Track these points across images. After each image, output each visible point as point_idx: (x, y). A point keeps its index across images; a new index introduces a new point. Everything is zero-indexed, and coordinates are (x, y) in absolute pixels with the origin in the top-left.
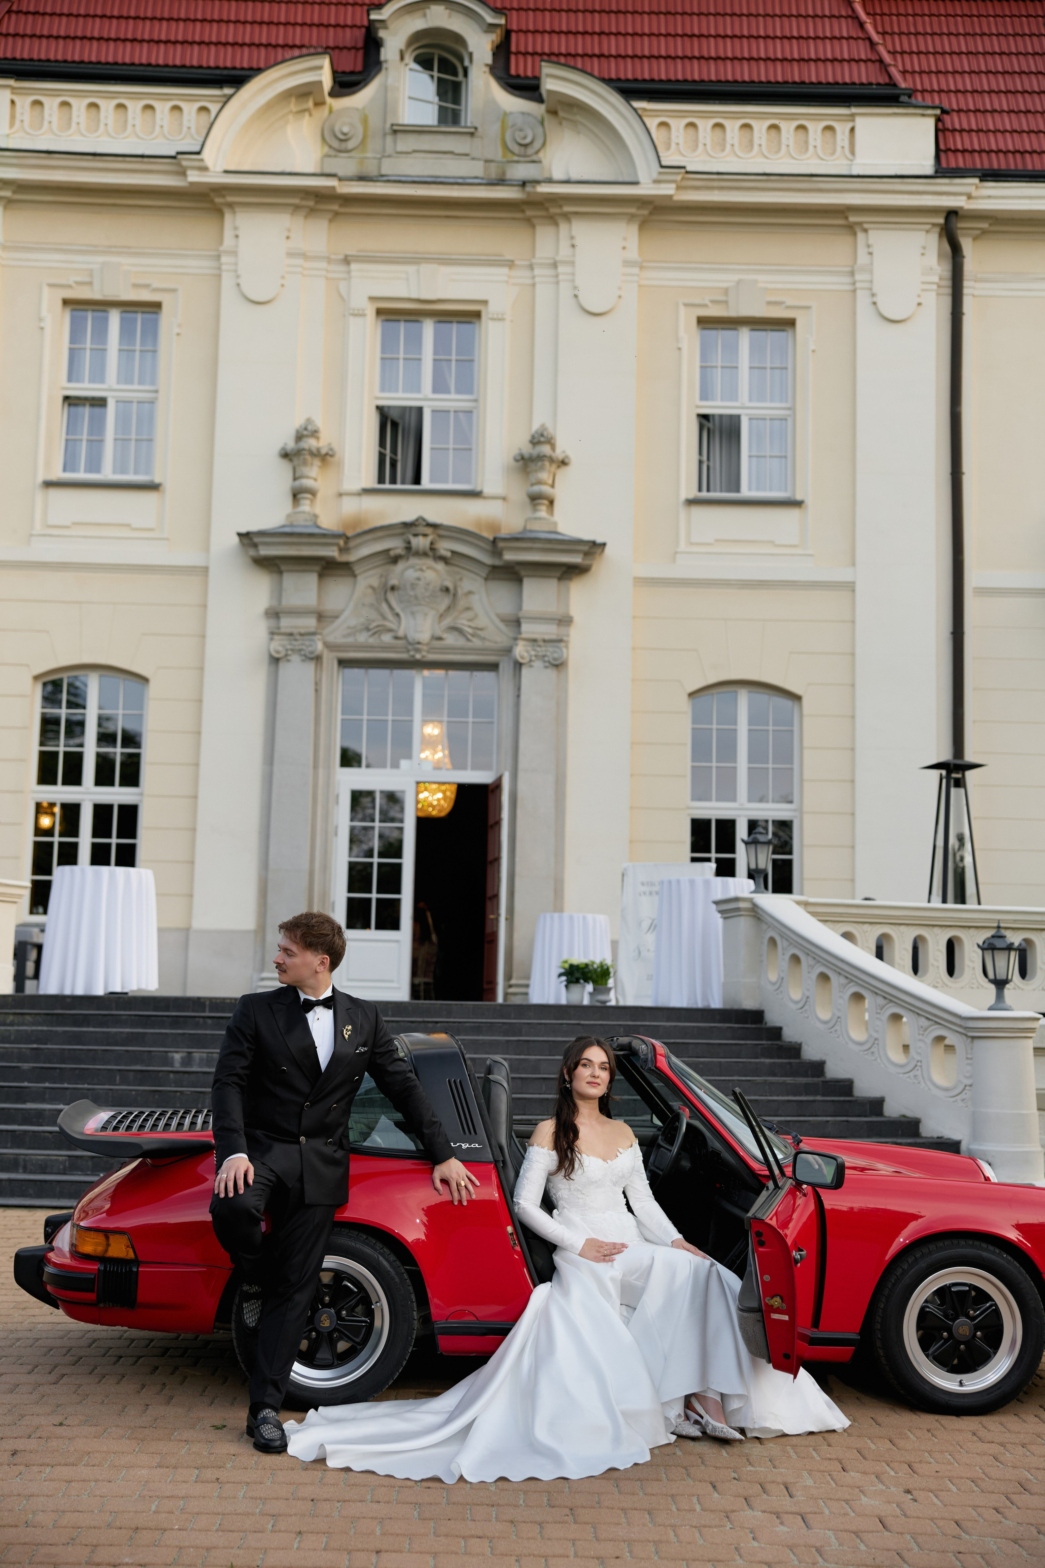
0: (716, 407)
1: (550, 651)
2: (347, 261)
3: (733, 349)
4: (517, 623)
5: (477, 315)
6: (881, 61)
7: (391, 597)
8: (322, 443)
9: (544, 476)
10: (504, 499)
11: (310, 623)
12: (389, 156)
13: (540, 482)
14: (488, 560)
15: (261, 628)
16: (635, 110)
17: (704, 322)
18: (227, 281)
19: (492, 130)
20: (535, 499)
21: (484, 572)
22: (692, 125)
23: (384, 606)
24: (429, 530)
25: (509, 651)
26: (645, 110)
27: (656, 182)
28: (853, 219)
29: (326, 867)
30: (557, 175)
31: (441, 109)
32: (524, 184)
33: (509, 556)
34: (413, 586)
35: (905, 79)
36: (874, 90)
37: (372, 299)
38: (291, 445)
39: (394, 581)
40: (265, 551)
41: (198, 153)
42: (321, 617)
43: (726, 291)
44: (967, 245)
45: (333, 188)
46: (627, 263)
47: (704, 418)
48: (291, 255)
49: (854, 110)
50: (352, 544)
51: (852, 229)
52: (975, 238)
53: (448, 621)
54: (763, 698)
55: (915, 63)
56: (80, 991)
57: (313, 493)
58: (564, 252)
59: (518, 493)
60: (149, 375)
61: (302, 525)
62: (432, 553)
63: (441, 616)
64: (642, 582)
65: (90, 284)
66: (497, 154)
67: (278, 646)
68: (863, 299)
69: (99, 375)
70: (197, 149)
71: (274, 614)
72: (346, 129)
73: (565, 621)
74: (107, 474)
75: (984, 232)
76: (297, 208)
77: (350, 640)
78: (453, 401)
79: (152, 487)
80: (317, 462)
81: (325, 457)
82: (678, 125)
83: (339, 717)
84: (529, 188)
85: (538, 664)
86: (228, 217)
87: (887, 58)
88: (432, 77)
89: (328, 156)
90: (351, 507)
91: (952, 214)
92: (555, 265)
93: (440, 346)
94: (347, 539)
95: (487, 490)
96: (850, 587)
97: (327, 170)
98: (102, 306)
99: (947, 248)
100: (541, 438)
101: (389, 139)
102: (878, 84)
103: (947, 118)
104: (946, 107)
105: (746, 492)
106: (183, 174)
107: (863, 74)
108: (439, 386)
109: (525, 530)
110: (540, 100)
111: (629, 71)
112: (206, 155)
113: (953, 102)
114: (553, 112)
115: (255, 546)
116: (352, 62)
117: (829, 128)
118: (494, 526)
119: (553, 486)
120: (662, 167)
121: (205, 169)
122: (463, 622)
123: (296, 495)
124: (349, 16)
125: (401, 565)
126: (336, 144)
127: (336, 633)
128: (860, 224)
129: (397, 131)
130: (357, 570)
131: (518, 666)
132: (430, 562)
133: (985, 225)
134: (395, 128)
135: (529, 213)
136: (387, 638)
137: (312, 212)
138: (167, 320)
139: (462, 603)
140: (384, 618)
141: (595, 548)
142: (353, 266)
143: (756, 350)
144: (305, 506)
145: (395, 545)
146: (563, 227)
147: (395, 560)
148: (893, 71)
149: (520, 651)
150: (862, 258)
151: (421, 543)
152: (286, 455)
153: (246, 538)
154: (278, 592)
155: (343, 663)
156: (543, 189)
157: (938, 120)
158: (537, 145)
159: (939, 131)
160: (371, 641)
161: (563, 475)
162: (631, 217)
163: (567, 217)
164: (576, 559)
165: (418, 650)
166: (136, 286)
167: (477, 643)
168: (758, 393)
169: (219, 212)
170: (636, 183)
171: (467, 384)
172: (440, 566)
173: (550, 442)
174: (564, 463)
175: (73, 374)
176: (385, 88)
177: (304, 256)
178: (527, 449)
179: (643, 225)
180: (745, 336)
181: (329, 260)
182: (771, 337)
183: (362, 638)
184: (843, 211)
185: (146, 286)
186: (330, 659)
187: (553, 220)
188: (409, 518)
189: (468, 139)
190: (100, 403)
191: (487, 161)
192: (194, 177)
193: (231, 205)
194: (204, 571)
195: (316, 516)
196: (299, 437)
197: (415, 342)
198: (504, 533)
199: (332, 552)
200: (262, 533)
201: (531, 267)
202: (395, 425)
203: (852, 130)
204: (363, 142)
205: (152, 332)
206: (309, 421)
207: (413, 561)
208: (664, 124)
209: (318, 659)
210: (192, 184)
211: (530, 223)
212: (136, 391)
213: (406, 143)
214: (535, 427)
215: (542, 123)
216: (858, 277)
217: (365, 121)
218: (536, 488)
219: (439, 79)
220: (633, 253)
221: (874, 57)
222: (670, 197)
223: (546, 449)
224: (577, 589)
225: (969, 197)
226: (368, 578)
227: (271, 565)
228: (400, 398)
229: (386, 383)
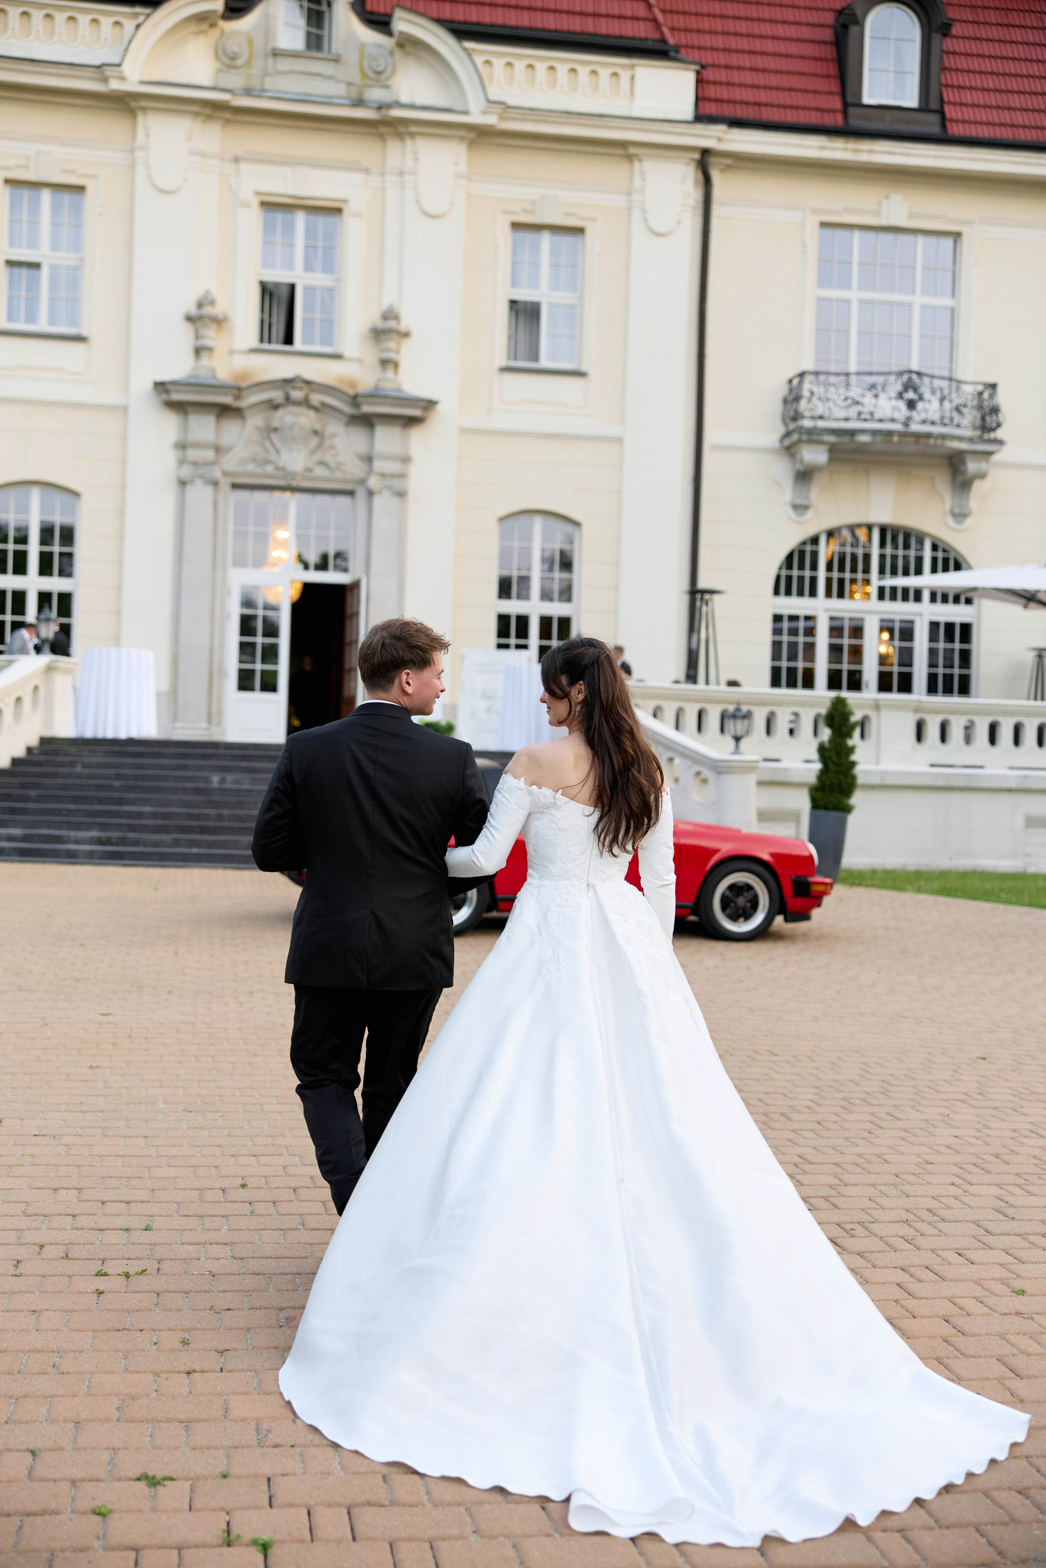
0: (524, 295)
1: (396, 483)
2: (236, 160)
3: (536, 249)
4: (369, 459)
5: (338, 211)
6: (655, 20)
7: (274, 437)
8: (217, 311)
9: (392, 344)
10: (360, 361)
11: (210, 454)
12: (271, 75)
13: (389, 350)
14: (348, 410)
15: (170, 457)
16: (465, 49)
17: (516, 226)
18: (140, 171)
19: (352, 58)
20: (385, 363)
21: (345, 419)
22: (509, 64)
23: (268, 445)
24: (303, 385)
25: (363, 482)
26: (473, 50)
27: (484, 113)
28: (632, 150)
29: (222, 645)
30: (405, 99)
31: (309, 34)
32: (380, 107)
33: (366, 409)
34: (291, 428)
35: (673, 36)
36: (650, 45)
37: (258, 193)
38: (193, 311)
39: (275, 423)
40: (176, 397)
41: (119, 65)
42: (218, 449)
43: (533, 202)
44: (716, 176)
45: (227, 102)
46: (458, 176)
47: (513, 303)
48: (192, 153)
49: (635, 61)
50: (244, 393)
51: (630, 158)
52: (722, 171)
53: (317, 457)
54: (552, 522)
55: (680, 21)
56: (110, 735)
57: (210, 350)
58: (409, 164)
59: (371, 355)
60: (76, 245)
61: (204, 376)
62: (305, 403)
63: (312, 453)
64: (465, 431)
65: (26, 167)
66: (356, 77)
67: (186, 472)
68: (636, 215)
69: (33, 243)
70: (116, 61)
71: (182, 446)
72: (235, 49)
73: (406, 460)
74: (43, 325)
75: (729, 167)
76: (196, 114)
77: (241, 469)
78: (319, 279)
79: (80, 339)
80: (214, 326)
81: (219, 322)
82: (499, 63)
83: (231, 528)
84: (384, 112)
85: (386, 493)
86: (141, 118)
87: (660, 17)
88: (301, 6)
89: (219, 71)
90: (241, 363)
91: (706, 153)
92: (401, 174)
93: (310, 233)
94: (239, 389)
95: (348, 353)
96: (619, 441)
97: (221, 85)
98: (36, 186)
99: (701, 177)
100: (390, 315)
101: (270, 60)
102: (654, 40)
103: (704, 72)
104: (704, 62)
105: (544, 362)
106: (105, 80)
107: (641, 31)
108: (309, 267)
109: (377, 388)
110: (389, 33)
111: (460, 13)
112: (126, 68)
113: (708, 57)
114: (400, 45)
115: (167, 392)
117: (615, 74)
118: (352, 384)
119: (398, 352)
120: (489, 101)
121: (123, 79)
122: (328, 457)
123: (198, 351)
125: (280, 412)
126: (226, 61)
127: (230, 462)
128: (636, 155)
129: (277, 54)
130: (247, 413)
131: (371, 494)
132: (302, 410)
133: (729, 161)
134: (276, 52)
135: (383, 130)
136: (269, 469)
137: (208, 118)
138: (90, 201)
139: (328, 443)
140: (267, 451)
141: (430, 405)
142: (243, 166)
143: (555, 251)
144: (205, 361)
145: (277, 395)
146: (409, 142)
147: (276, 407)
148: (665, 30)
149: (373, 482)
150: (637, 182)
151: (297, 395)
152: (190, 319)
153: (161, 387)
154: (185, 428)
155: (235, 486)
156: (396, 113)
157: (698, 73)
158: (388, 72)
159: (700, 82)
160: (259, 470)
161: (406, 345)
162: (462, 139)
163: (412, 135)
164: (416, 412)
165: (294, 479)
166: (65, 171)
167: (339, 474)
168: (555, 285)
169: (132, 113)
170: (466, 113)
171: (329, 267)
172: (311, 414)
173: (397, 318)
174: (406, 335)
175: (13, 241)
176: (267, 17)
177: (203, 155)
178: (380, 324)
179: (471, 144)
180: (546, 238)
181: (222, 159)
182: (566, 240)
183: (251, 467)
184: (623, 144)
185: (73, 172)
186: (225, 483)
187: (400, 136)
188: (288, 374)
189: (332, 64)
190: (36, 266)
191: (349, 84)
192: (115, 85)
193: (143, 109)
194: (125, 409)
195: (213, 371)
196: (200, 305)
197: (289, 230)
198: (361, 389)
199: (227, 400)
200: (174, 383)
201: (383, 174)
202: (271, 294)
203: (633, 77)
204: (249, 62)
205: (77, 211)
206: (208, 292)
207: (291, 409)
208: (488, 62)
209: (215, 484)
210: (114, 91)
211: (382, 137)
212: (65, 258)
213: (284, 64)
214: (385, 305)
215: (392, 53)
216: (635, 197)
217: (250, 43)
218: (387, 355)
219: (309, 9)
220: (463, 168)
221: (649, 16)
222: (492, 126)
223: (392, 324)
224: (416, 434)
225: (720, 139)
226: (255, 421)
227: (179, 407)
228: (278, 276)
229: (267, 262)
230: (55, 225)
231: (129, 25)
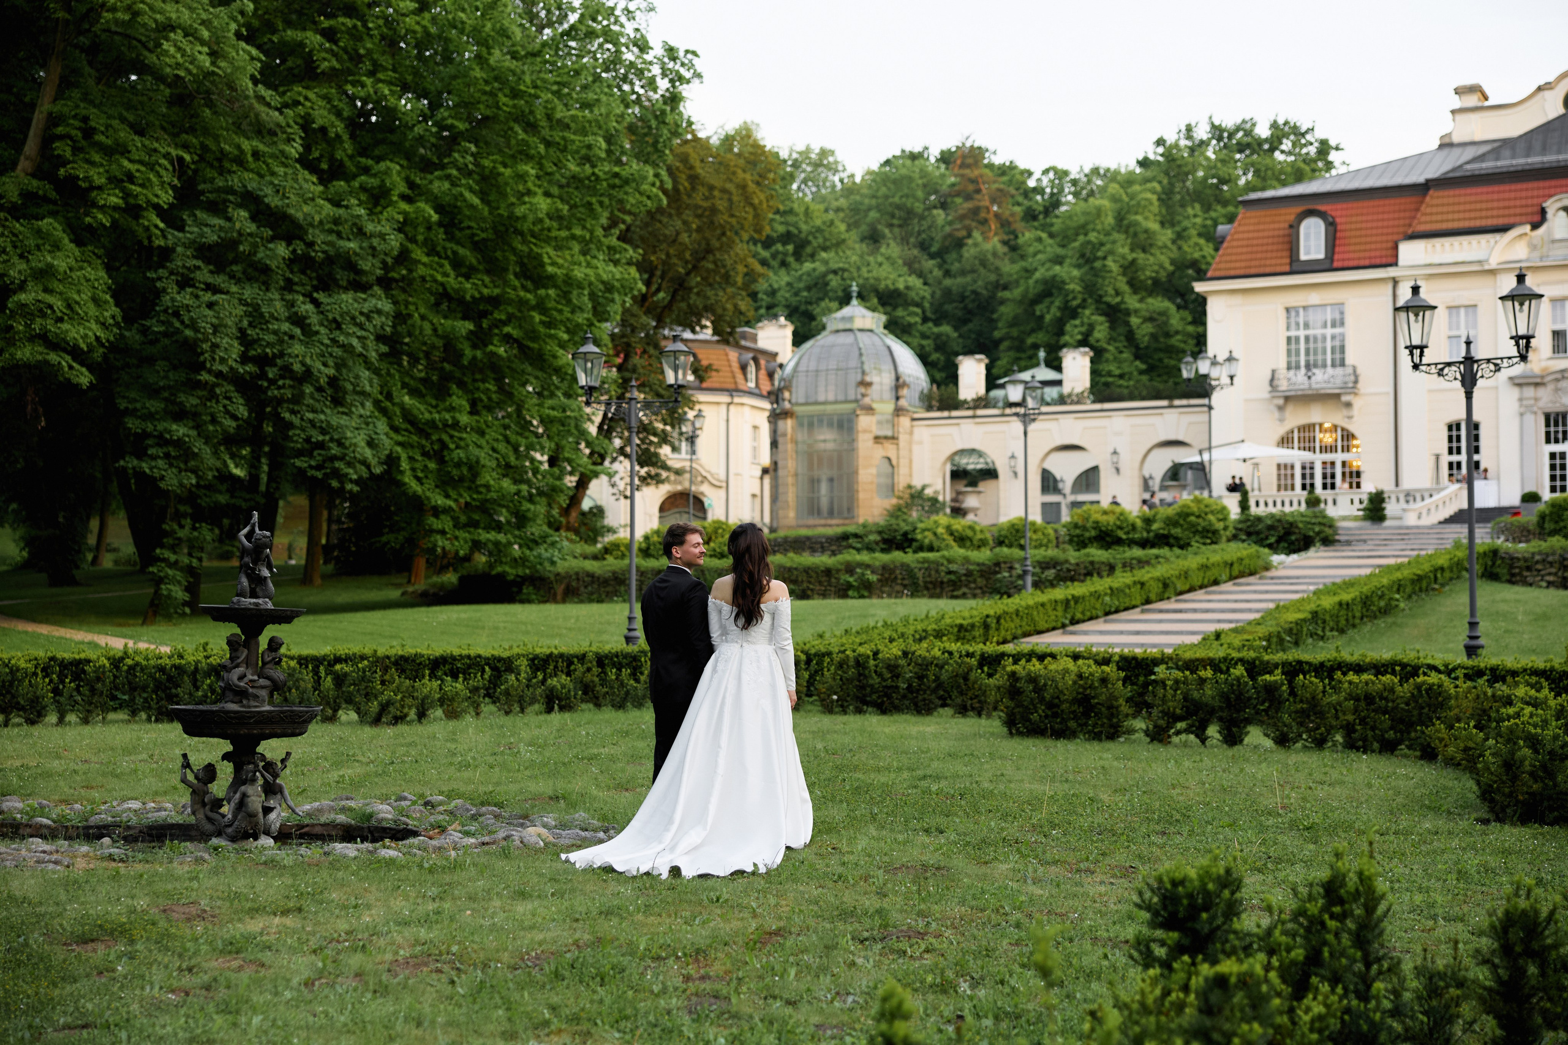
2: (1538, 285)
7: (1558, 392)
11: (1532, 402)
12: (1551, 250)
15: (1516, 405)
23: (1556, 395)
29: (1542, 476)
37: (1548, 297)
39: (1558, 387)
40: (1516, 382)
41: (1488, 259)
42: (1536, 400)
45: (1531, 266)
50: (1545, 377)
57: (1530, 361)
60: (1475, 326)
61: (1527, 372)
65: (1454, 301)
67: (1522, 410)
69: (1458, 328)
70: (1488, 257)
71: (1521, 400)
72: (1536, 242)
77: (1545, 406)
80: (1531, 351)
81: (1534, 350)
83: (1543, 430)
86: (1498, 276)
89: (1530, 253)
90: (1544, 364)
94: (1544, 375)
97: (1530, 258)
98: (1458, 307)
101: (1551, 244)
106: (1482, 265)
112: (1491, 260)
115: (1513, 380)
116: (1537, 218)
121: (1490, 264)
124: (1535, 201)
125: (1561, 382)
126: (1532, 249)
127: (1541, 404)
129: (1554, 241)
130: (1547, 385)
136: (1557, 405)
138: (1480, 309)
140: (1556, 398)
142: (1541, 287)
144: (1528, 366)
145: (1559, 376)
147: (1559, 380)
153: (1510, 379)
154: (1522, 393)
155: (1544, 413)
160: (1553, 406)
166: (1469, 300)
169: (1495, 275)
175: (1450, 329)
176: (1549, 226)
183: (1550, 405)
185: (1472, 300)
186: (1539, 412)
190: (1459, 337)
192: (1487, 267)
194: (1496, 388)
199: (1538, 380)
200: (1515, 377)
202: (1558, 335)
204: (1542, 247)
205: (1475, 313)
209: (1535, 413)
210: (1486, 269)
212: (1471, 332)
213: (1557, 245)
217: (1542, 239)
226: (1550, 387)
227: (1520, 385)
228: (1558, 327)
229: (1554, 321)
230: (1467, 322)
231: (1492, 241)
